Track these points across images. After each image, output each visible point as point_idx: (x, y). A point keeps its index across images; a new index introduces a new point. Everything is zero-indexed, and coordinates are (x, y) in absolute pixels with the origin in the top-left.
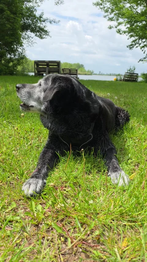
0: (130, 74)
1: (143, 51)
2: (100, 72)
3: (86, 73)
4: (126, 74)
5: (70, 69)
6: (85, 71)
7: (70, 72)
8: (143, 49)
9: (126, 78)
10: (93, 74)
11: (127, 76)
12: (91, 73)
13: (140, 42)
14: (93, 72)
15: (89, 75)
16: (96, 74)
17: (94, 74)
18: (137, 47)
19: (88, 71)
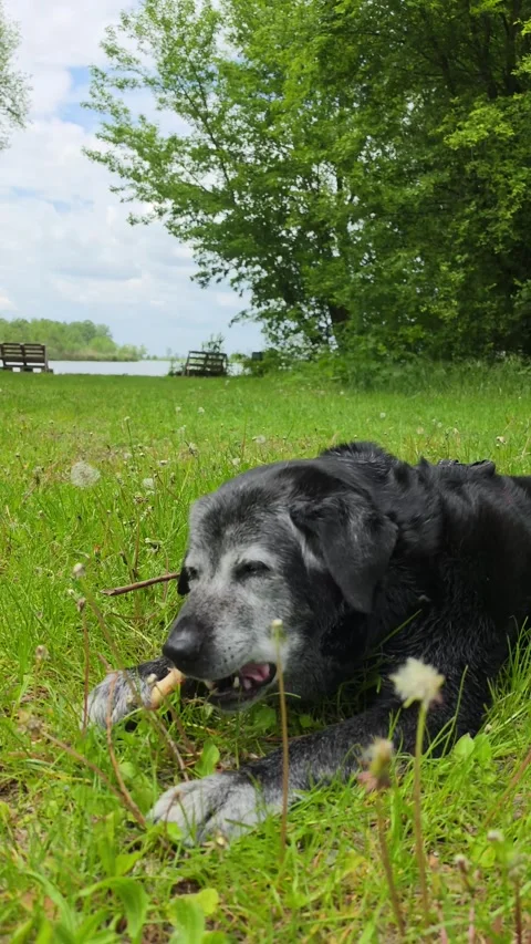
0: (204, 356)
1: (236, 289)
2: (169, 351)
3: (117, 354)
4: (192, 355)
5: (22, 344)
6: (113, 349)
7: (24, 353)
8: (236, 285)
9: (191, 368)
10: (145, 356)
11: (192, 361)
12: (133, 357)
13: (227, 266)
14: (143, 352)
15: (126, 360)
16: (155, 358)
17: (148, 358)
18: (219, 280)
19: (124, 350)
